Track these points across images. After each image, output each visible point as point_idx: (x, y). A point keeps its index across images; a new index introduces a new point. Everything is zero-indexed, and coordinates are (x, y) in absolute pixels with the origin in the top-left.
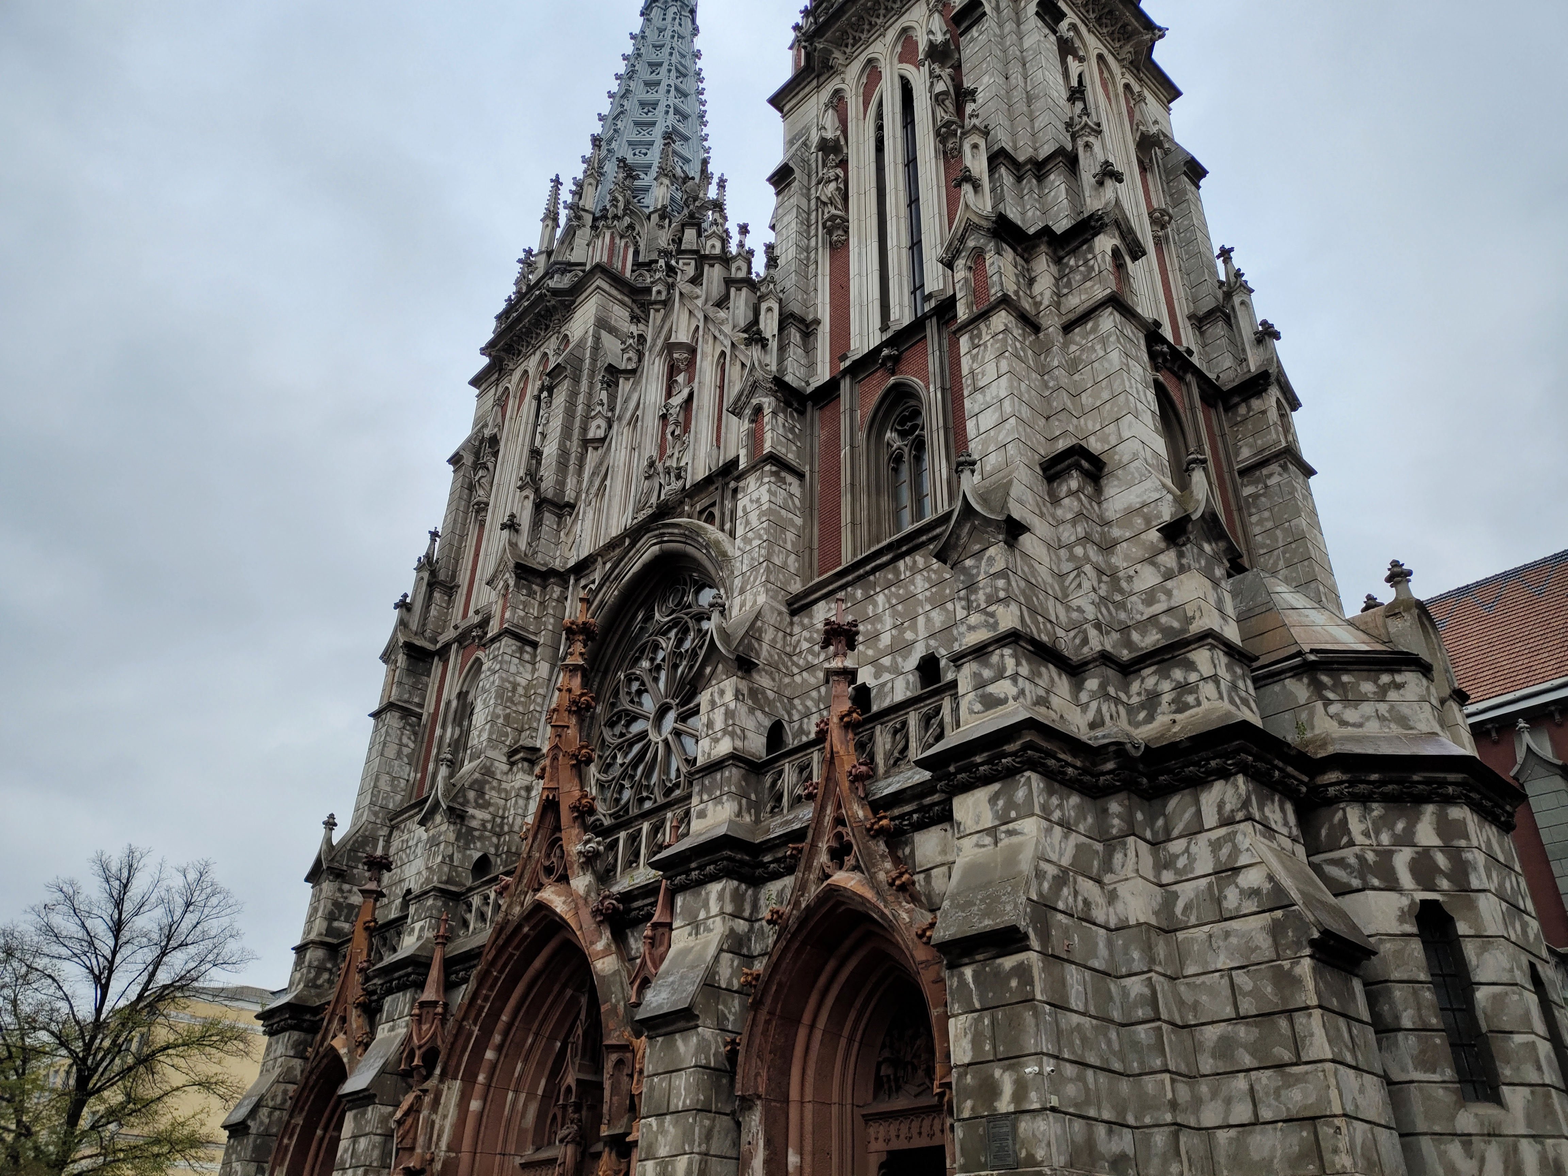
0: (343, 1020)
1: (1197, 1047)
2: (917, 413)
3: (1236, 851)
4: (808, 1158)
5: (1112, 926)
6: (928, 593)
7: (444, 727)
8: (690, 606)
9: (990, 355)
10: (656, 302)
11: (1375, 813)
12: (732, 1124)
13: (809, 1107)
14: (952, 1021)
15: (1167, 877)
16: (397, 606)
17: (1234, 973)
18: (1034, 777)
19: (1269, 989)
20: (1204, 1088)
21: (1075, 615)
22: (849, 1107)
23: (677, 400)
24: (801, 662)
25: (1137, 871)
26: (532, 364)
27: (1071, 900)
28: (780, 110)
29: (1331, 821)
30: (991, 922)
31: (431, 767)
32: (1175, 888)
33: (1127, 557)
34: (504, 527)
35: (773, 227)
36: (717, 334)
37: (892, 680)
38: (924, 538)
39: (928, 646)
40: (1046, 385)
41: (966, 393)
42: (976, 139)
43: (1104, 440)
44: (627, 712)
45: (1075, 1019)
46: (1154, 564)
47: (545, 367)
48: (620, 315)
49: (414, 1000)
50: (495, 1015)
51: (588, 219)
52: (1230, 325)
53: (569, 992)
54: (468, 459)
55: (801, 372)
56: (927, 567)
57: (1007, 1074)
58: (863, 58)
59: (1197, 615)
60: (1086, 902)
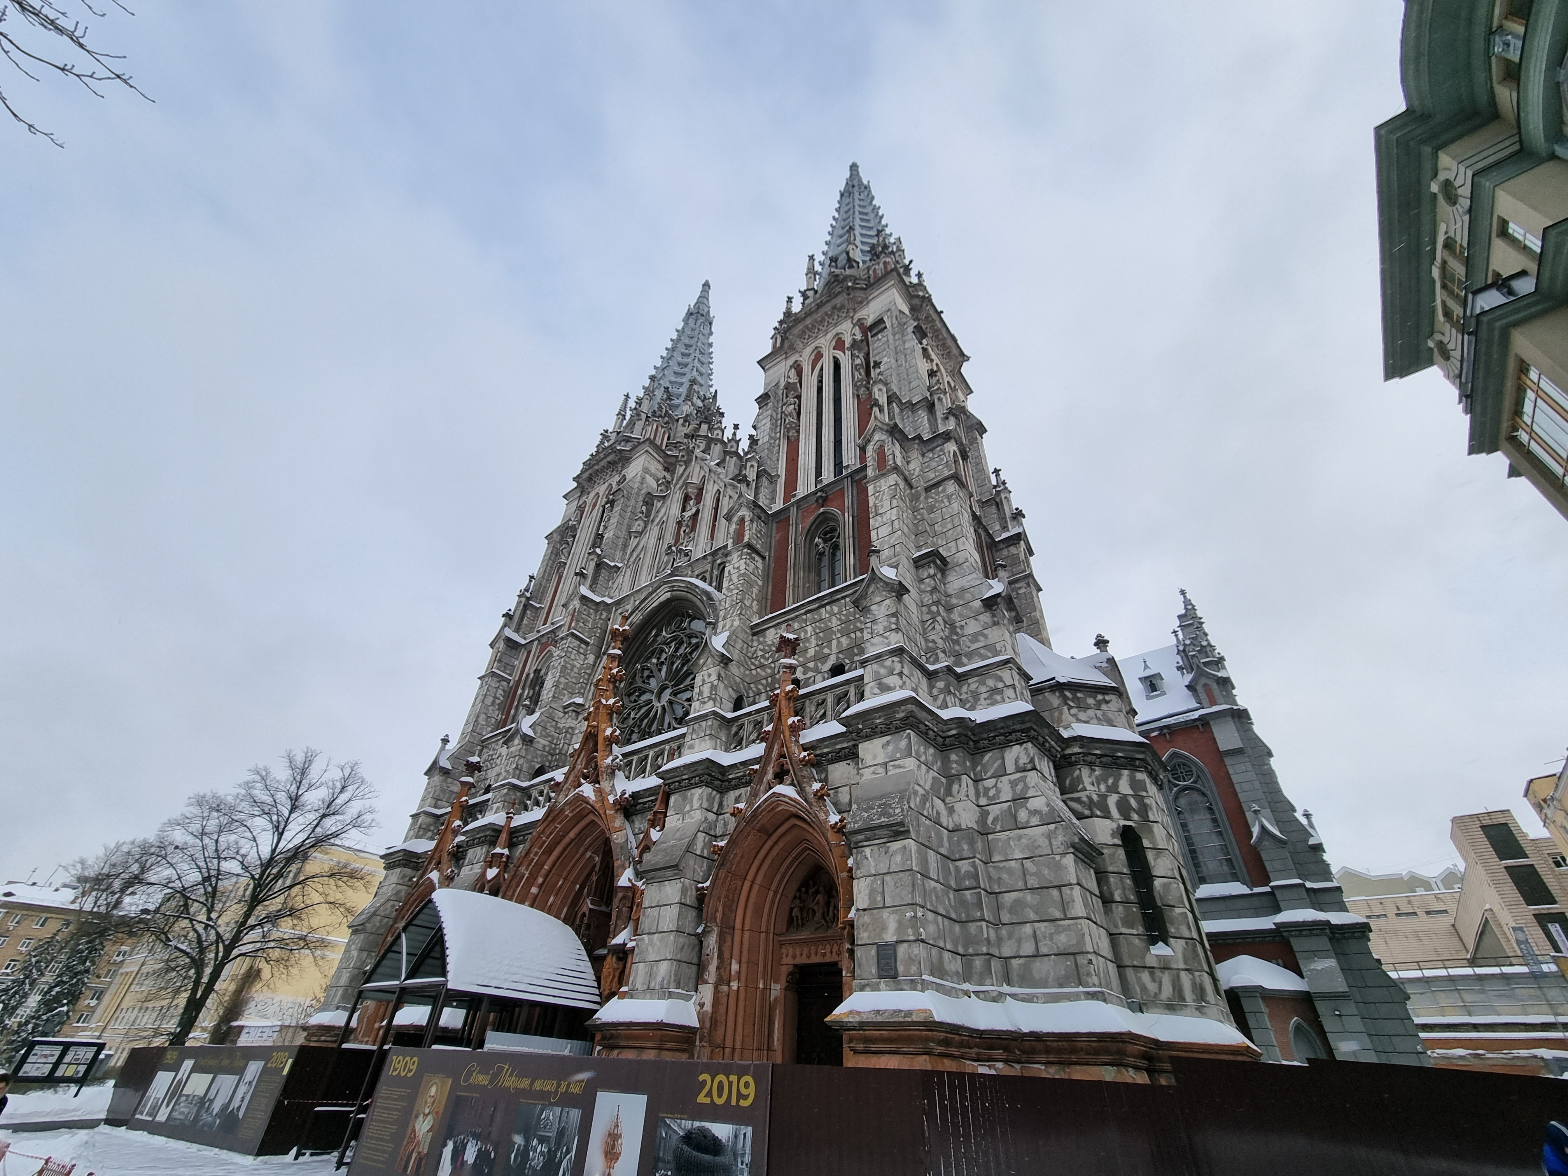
0: (439, 863)
1: (998, 907)
2: (834, 530)
3: (1026, 787)
4: (744, 966)
5: (950, 828)
6: (839, 627)
7: (523, 689)
8: (685, 629)
9: (886, 497)
10: (681, 461)
11: (1097, 773)
12: (696, 941)
13: (747, 934)
14: (855, 882)
15: (983, 801)
16: (504, 616)
17: (1024, 861)
18: (912, 733)
19: (1046, 872)
20: (1004, 932)
21: (930, 645)
22: (771, 934)
23: (687, 514)
24: (757, 663)
25: (967, 796)
26: (602, 489)
27: (930, 810)
28: (763, 368)
29: (1072, 775)
30: (886, 820)
31: (512, 712)
32: (987, 808)
33: (960, 615)
34: (576, 574)
35: (754, 427)
36: (716, 479)
37: (814, 676)
38: (839, 596)
39: (838, 658)
40: (915, 517)
41: (871, 516)
42: (881, 386)
43: (949, 550)
44: (640, 688)
45: (933, 884)
46: (977, 620)
47: (611, 490)
48: (656, 467)
49: (488, 852)
50: (540, 865)
51: (644, 416)
52: (999, 510)
53: (589, 854)
54: (557, 537)
55: (767, 502)
56: (840, 612)
57: (892, 916)
58: (813, 346)
59: (1003, 649)
60: (938, 813)
